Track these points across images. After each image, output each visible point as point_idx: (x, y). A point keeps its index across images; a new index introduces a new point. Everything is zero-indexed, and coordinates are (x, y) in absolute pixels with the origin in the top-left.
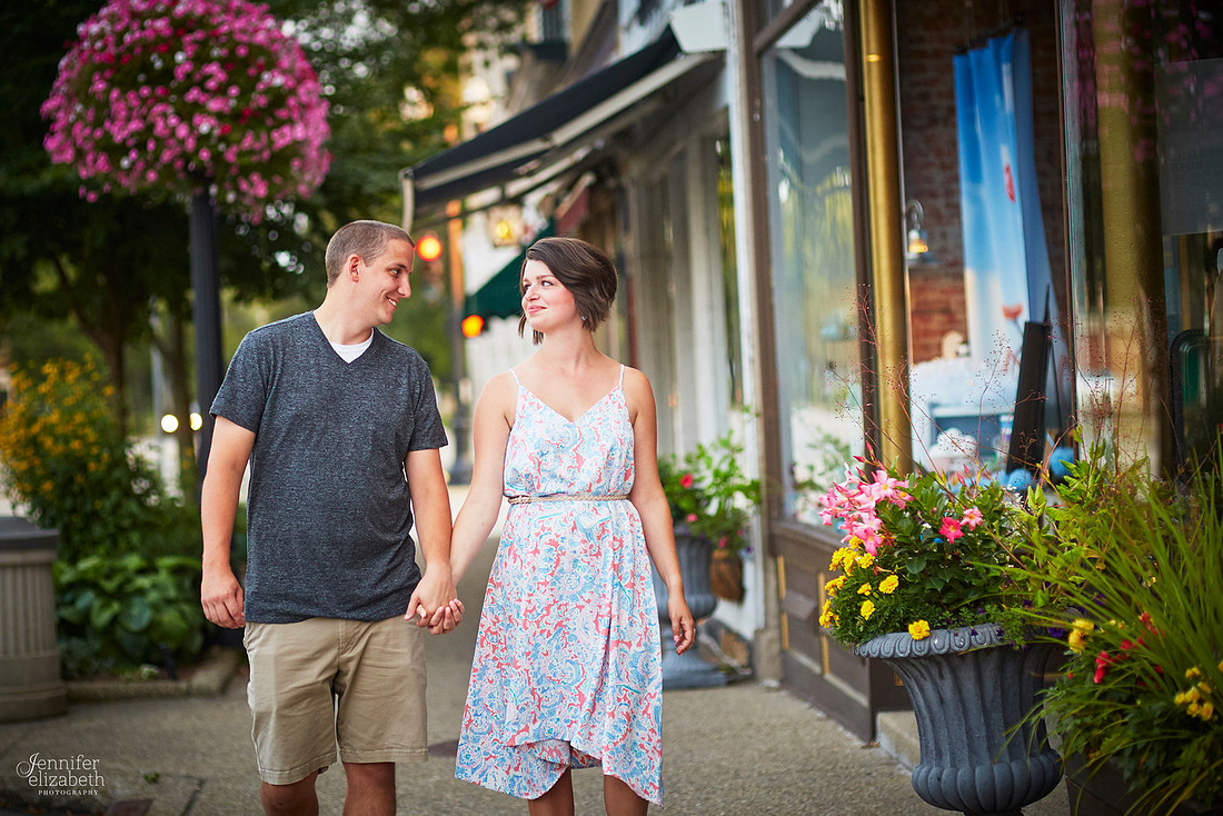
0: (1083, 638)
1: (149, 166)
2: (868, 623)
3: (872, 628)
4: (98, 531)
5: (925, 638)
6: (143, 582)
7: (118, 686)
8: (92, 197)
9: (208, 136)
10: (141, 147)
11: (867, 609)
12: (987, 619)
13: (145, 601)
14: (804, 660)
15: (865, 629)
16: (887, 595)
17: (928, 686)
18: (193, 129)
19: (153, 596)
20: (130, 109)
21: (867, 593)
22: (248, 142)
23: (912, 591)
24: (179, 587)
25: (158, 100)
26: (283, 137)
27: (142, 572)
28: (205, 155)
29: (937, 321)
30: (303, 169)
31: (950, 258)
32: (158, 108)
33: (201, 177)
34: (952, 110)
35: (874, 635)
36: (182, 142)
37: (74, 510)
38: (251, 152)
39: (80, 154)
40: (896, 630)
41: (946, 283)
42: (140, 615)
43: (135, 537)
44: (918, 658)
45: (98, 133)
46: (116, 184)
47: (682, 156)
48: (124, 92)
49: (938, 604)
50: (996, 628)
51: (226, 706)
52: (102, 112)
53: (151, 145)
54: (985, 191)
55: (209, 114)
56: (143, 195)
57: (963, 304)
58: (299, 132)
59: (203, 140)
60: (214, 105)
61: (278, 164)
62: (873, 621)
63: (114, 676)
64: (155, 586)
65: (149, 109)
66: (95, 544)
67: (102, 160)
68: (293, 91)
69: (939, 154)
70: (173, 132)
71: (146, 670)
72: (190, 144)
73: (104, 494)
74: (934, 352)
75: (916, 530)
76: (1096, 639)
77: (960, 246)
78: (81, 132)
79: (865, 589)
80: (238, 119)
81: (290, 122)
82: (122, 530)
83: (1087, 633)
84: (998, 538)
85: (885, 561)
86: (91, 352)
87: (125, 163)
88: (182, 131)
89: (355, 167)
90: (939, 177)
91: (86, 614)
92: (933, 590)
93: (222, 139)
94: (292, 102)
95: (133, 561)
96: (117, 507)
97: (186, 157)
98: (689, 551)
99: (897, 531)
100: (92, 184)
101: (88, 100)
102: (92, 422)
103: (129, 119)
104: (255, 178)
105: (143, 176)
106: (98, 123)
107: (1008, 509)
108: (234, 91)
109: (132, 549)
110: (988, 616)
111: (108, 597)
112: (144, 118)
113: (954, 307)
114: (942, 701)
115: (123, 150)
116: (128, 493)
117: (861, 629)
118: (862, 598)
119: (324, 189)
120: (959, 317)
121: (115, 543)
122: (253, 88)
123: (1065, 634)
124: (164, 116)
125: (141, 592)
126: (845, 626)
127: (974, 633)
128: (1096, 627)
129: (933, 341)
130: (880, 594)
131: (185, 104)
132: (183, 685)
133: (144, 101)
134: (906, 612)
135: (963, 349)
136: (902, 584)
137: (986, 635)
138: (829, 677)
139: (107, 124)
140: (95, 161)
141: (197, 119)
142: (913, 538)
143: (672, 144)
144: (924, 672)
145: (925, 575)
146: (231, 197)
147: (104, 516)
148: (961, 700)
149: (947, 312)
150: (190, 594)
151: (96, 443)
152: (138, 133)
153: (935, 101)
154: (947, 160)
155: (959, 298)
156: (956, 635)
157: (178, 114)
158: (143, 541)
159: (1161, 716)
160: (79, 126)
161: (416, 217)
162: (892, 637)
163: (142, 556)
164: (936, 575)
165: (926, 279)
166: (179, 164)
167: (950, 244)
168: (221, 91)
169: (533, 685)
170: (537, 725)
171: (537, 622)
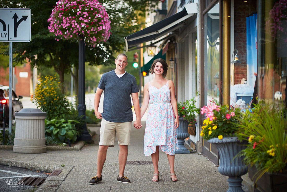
0: (252, 139)
1: (71, 34)
2: (210, 136)
3: (211, 137)
4: (56, 114)
5: (222, 139)
6: (65, 125)
7: (58, 147)
8: (58, 40)
9: (84, 28)
10: (69, 29)
11: (210, 133)
12: (235, 136)
13: (65, 129)
14: (207, 148)
15: (210, 137)
16: (215, 130)
17: (222, 149)
18: (80, 26)
19: (67, 128)
20: (67, 21)
21: (210, 129)
22: (92, 30)
23: (219, 129)
24: (72, 126)
25: (73, 19)
26: (100, 29)
27: (64, 123)
28: (83, 32)
29: (240, 75)
30: (104, 36)
31: (244, 62)
32: (73, 21)
33: (82, 36)
34: (246, 29)
35: (211, 138)
36: (78, 29)
37: (50, 109)
38: (93, 32)
39: (56, 30)
40: (216, 137)
41: (243, 67)
42: (63, 132)
43: (64, 115)
44: (220, 143)
45: (60, 26)
46: (63, 37)
47: (188, 37)
48: (66, 17)
49: (225, 132)
50: (237, 138)
51: (81, 152)
52: (61, 22)
53: (71, 29)
54: (252, 47)
55: (84, 23)
56: (69, 40)
57: (246, 72)
58: (104, 28)
59: (82, 28)
60: (85, 21)
61: (99, 34)
62: (211, 135)
63: (57, 145)
64: (67, 126)
65: (71, 21)
66: (55, 116)
67: (61, 32)
68: (103, 18)
69: (243, 39)
70: (76, 27)
71: (64, 144)
72: (80, 29)
73: (57, 106)
74: (239, 82)
76: (254, 140)
77: (246, 59)
78: (56, 26)
79: (210, 128)
80: (90, 24)
81: (102, 25)
82: (61, 114)
83: (253, 138)
84: (238, 119)
85: (215, 123)
86: (57, 74)
87: (66, 33)
88: (78, 26)
89: (117, 36)
90: (242, 44)
91: (52, 131)
92: (224, 129)
93: (86, 28)
94: (102, 21)
95: (63, 120)
96: (60, 108)
97: (79, 32)
98: (183, 123)
99: (217, 116)
100: (58, 37)
101: (58, 19)
102: (55, 90)
103: (67, 23)
104: (94, 37)
105: (69, 36)
106: (60, 24)
107: (241, 113)
108: (90, 18)
109: (63, 118)
110: (235, 135)
111: (57, 128)
112: (70, 23)
113: (244, 72)
114: (225, 153)
115: (65, 30)
116: (62, 106)
117: (209, 137)
118: (209, 130)
119: (109, 40)
120: (245, 75)
121: (59, 116)
122: (94, 18)
123: (248, 138)
124: (74, 23)
125: (64, 127)
126: (205, 136)
127: (232, 138)
128: (255, 137)
129: (239, 80)
130: (213, 130)
131: (79, 20)
132: (72, 148)
133: (70, 19)
134: (218, 134)
135: (245, 82)
136: (218, 128)
137: (234, 139)
138: (211, 152)
139: (62, 24)
140: (59, 32)
141: (81, 24)
142: (220, 118)
143: (186, 34)
144: (221, 146)
145: (223, 126)
146: (88, 41)
147: (57, 110)
148: (229, 153)
149: (243, 73)
150: (75, 128)
151: (56, 94)
152: (69, 26)
153: (242, 27)
154: (244, 40)
155: (245, 70)
156: (228, 139)
157: (77, 23)
158: (65, 116)
159: (264, 155)
160: (55, 24)
161: (129, 48)
162: (215, 139)
163: (65, 120)
164: (225, 126)
165: (238, 66)
166: (77, 34)
167: (244, 59)
168: (87, 18)
169: (153, 136)
170: (154, 143)
171: (153, 125)
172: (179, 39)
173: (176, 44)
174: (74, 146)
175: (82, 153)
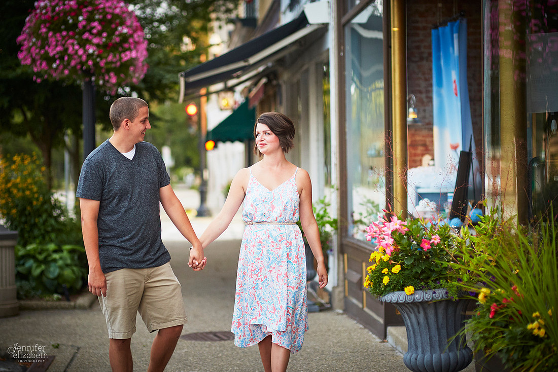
0: (485, 297)
1: (65, 67)
2: (386, 287)
3: (388, 289)
4: (36, 232)
5: (412, 294)
6: (56, 256)
7: (43, 303)
8: (39, 81)
9: (92, 55)
10: (62, 58)
11: (386, 280)
12: (441, 286)
13: (56, 265)
14: (355, 301)
15: (385, 289)
16: (395, 274)
17: (413, 316)
18: (86, 51)
19: (60, 263)
20: (57, 41)
21: (386, 273)
22: (110, 58)
23: (406, 272)
24: (72, 259)
25: (70, 38)
26: (127, 56)
27: (55, 251)
28: (90, 63)
29: (419, 148)
30: (134, 72)
31: (427, 121)
32: (70, 41)
33: (88, 73)
34: (430, 54)
35: (389, 292)
36: (80, 57)
37: (26, 222)
38: (112, 62)
39: (34, 61)
40: (399, 290)
41: (425, 132)
42: (54, 271)
43: (53, 236)
44: (408, 303)
45: (43, 52)
46: (50, 75)
47: (307, 71)
48: (55, 33)
49: (418, 279)
50: (445, 291)
51: (91, 314)
52: (45, 42)
53: (66, 58)
54: (444, 91)
55: (93, 44)
56: (62, 80)
57: (432, 142)
58: (134, 54)
59: (90, 56)
60: (95, 41)
61: (124, 68)
62: (388, 285)
63: (41, 298)
64: (61, 258)
65: (66, 41)
66: (35, 238)
67: (44, 64)
68: (131, 36)
69: (424, 74)
70: (76, 52)
71: (56, 296)
72: (84, 58)
73: (40, 216)
74: (418, 163)
75: (410, 244)
76: (491, 297)
77: (432, 116)
78: (35, 51)
79: (385, 271)
80: (107, 47)
81: (130, 49)
82: (48, 232)
83: (487, 295)
84: (447, 249)
85: (395, 258)
86: (36, 151)
87: (54, 66)
88: (81, 52)
89: (159, 71)
90: (423, 84)
91: (30, 270)
92: (417, 272)
93: (98, 56)
94: (131, 40)
95: (52, 247)
96: (45, 222)
97: (82, 64)
99: (400, 244)
100: (39, 75)
101: (38, 36)
102: (35, 183)
103: (56, 46)
104: (112, 74)
105: (62, 72)
106: (42, 47)
107: (452, 236)
108: (105, 34)
109: (51, 241)
110: (441, 285)
111: (39, 263)
112: (64, 45)
113: (428, 143)
114: (419, 323)
115: (53, 59)
116: (50, 215)
117: (383, 289)
118: (384, 275)
119: (144, 80)
120: (430, 148)
121: (44, 238)
122: (113, 34)
123: (477, 295)
124: (73, 45)
125: (55, 260)
126: (375, 288)
127: (435, 293)
128: (491, 292)
129: (418, 158)
130: (392, 273)
131: (82, 39)
132: (72, 304)
133: (64, 37)
134: (404, 282)
135: (431, 163)
136: (403, 269)
137: (440, 294)
138: (366, 309)
139: (47, 48)
140: (41, 64)
141: (87, 47)
142: (408, 248)
143: (303, 65)
144: (411, 310)
145: (413, 265)
146: (101, 82)
147: (39, 225)
148: (428, 323)
149: (425, 145)
150: (77, 262)
151: (37, 192)
152: (61, 52)
153: (423, 50)
154: (427, 76)
155: (430, 139)
156: (426, 293)
157: (79, 44)
158: (56, 237)
159: (521, 334)
160: (34, 48)
161: (186, 95)
162: (397, 293)
163: (56, 244)
164: (418, 266)
165: (416, 130)
166: (79, 67)
167: (427, 115)
168: (99, 34)
169: (258, 300)
170: (261, 317)
171: (257, 275)
172: (285, 76)
173: (279, 86)
174: (75, 301)
175: (95, 315)
